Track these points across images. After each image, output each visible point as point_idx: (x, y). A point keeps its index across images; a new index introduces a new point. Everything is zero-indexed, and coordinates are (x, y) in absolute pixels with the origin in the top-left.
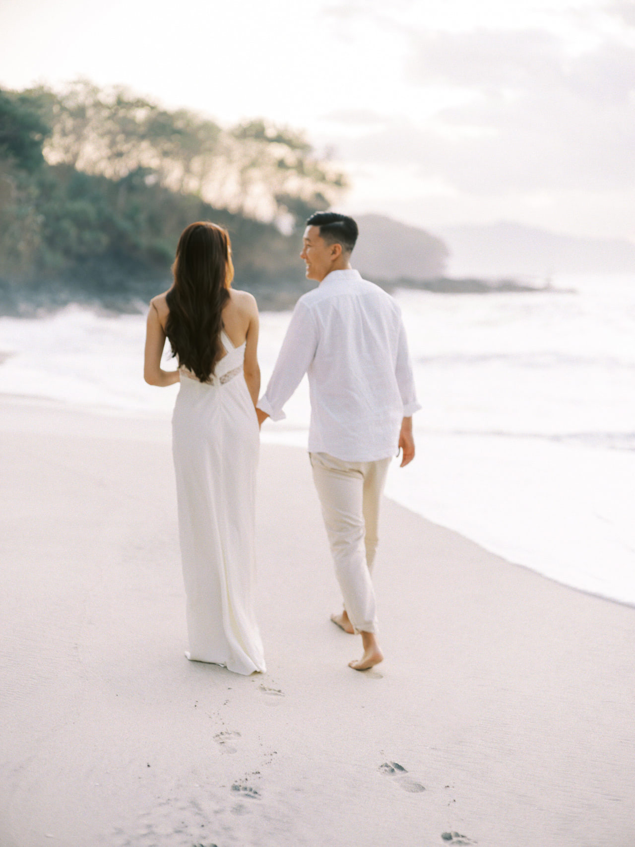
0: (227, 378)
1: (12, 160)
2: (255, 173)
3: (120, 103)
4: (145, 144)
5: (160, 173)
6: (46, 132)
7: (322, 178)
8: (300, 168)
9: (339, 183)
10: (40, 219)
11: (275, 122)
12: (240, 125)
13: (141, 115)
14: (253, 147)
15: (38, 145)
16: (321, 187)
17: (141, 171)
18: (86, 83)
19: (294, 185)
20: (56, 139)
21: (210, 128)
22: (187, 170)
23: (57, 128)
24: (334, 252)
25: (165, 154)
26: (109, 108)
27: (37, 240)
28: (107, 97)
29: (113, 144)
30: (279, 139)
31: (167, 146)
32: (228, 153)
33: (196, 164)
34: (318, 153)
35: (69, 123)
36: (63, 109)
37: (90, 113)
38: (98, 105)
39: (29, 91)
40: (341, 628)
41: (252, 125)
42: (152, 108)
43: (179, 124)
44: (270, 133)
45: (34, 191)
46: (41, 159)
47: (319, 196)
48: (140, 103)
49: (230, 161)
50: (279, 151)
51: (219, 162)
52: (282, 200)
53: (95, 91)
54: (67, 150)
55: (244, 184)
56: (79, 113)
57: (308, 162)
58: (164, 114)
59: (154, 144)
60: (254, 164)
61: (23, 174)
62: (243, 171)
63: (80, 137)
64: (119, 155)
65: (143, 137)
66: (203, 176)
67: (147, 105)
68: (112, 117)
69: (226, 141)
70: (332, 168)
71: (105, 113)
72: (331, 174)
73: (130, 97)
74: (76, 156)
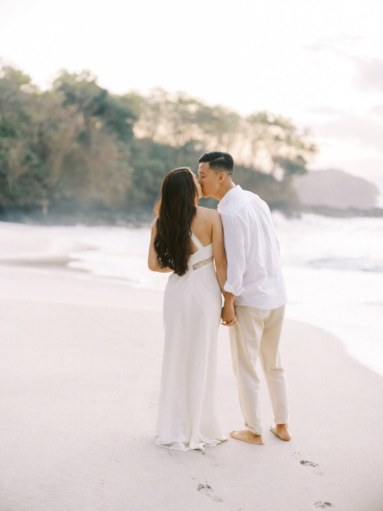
0: (197, 266)
1: (115, 135)
2: (261, 144)
3: (181, 101)
4: (195, 126)
5: (204, 143)
6: (135, 118)
7: (302, 146)
8: (289, 141)
9: (312, 149)
10: (131, 170)
11: (273, 113)
12: (252, 115)
13: (192, 108)
14: (260, 128)
15: (130, 126)
16: (301, 152)
17: (192, 142)
18: (160, 89)
19: (285, 151)
20: (142, 122)
21: (234, 117)
22: (220, 142)
23: (142, 116)
24: (221, 178)
25: (207, 132)
26: (173, 103)
27: (129, 183)
28: (173, 98)
29: (176, 126)
30: (276, 123)
31: (207, 127)
32: (245, 132)
33: (225, 138)
34: (299, 132)
35: (150, 113)
36: (147, 105)
37: (162, 107)
38: (167, 103)
39: (126, 95)
40: (278, 436)
41: (260, 114)
42: (200, 104)
43: (216, 114)
44: (271, 119)
45: (128, 153)
46: (132, 134)
47: (300, 158)
48: (192, 102)
49: (246, 136)
50: (276, 130)
51: (239, 137)
52: (277, 160)
53: (165, 94)
54: (148, 129)
55: (254, 150)
56: (156, 108)
57: (293, 137)
58: (207, 108)
59: (200, 126)
60: (260, 138)
61: (122, 144)
62: (253, 143)
63: (156, 121)
64: (179, 132)
65: (193, 122)
66: (229, 145)
67: (197, 103)
68: (176, 110)
69: (244, 124)
70: (308, 141)
71: (171, 107)
72: (307, 145)
73: (186, 98)
74: (154, 133)
